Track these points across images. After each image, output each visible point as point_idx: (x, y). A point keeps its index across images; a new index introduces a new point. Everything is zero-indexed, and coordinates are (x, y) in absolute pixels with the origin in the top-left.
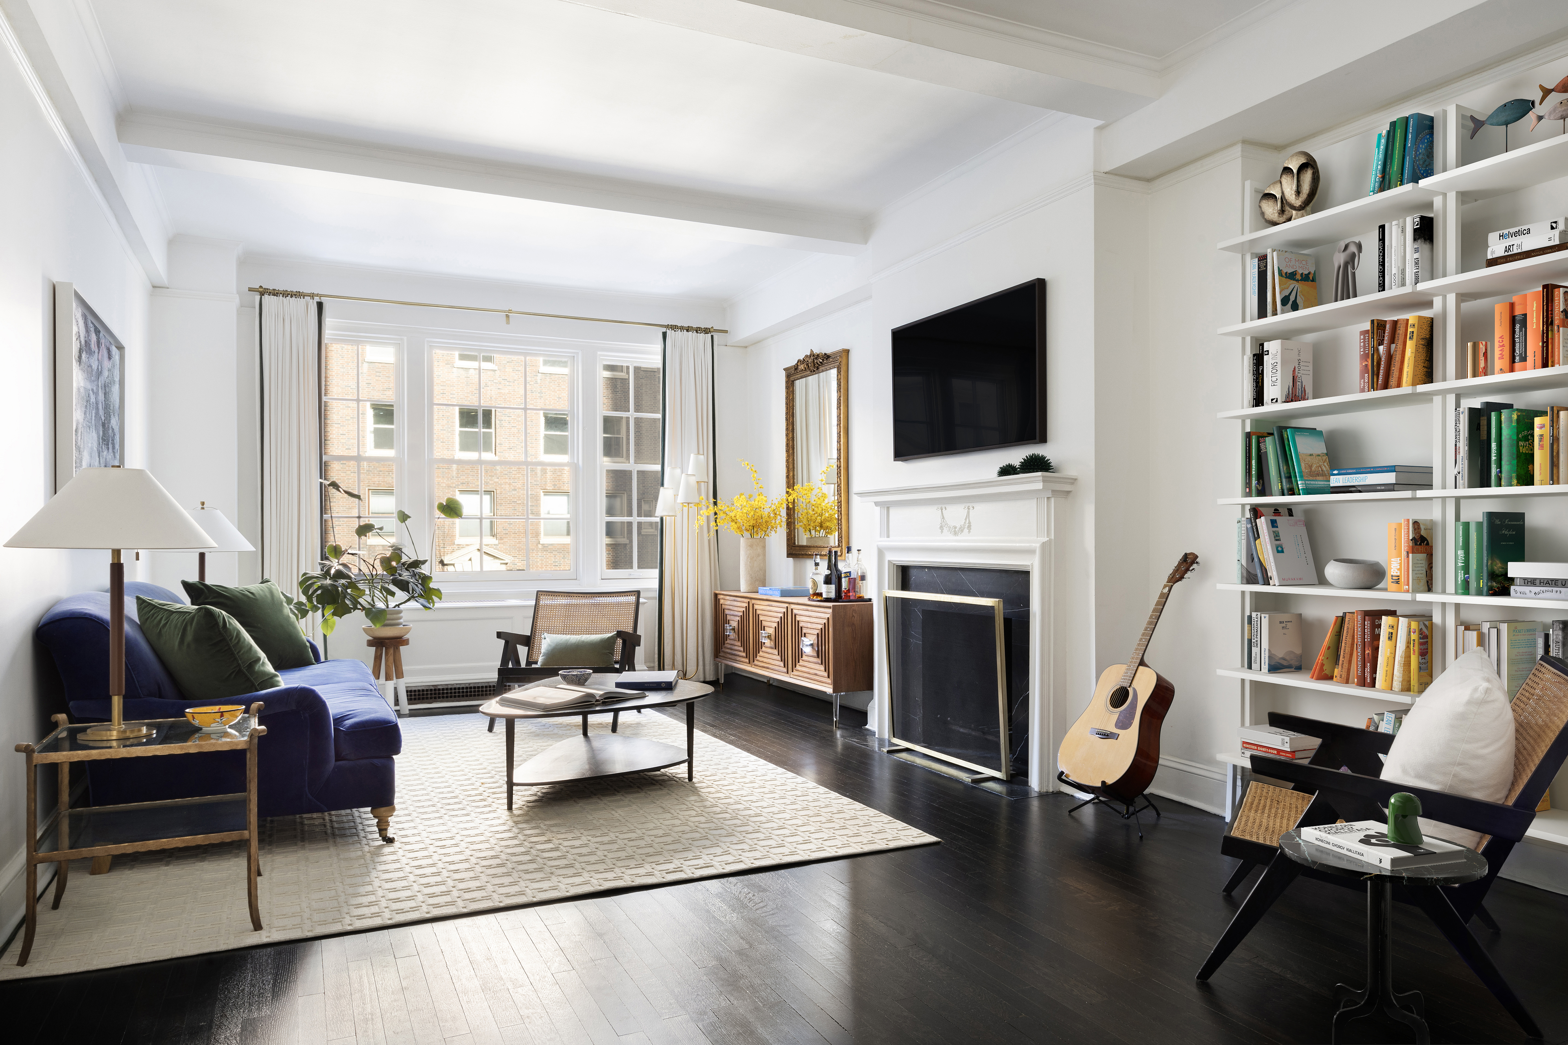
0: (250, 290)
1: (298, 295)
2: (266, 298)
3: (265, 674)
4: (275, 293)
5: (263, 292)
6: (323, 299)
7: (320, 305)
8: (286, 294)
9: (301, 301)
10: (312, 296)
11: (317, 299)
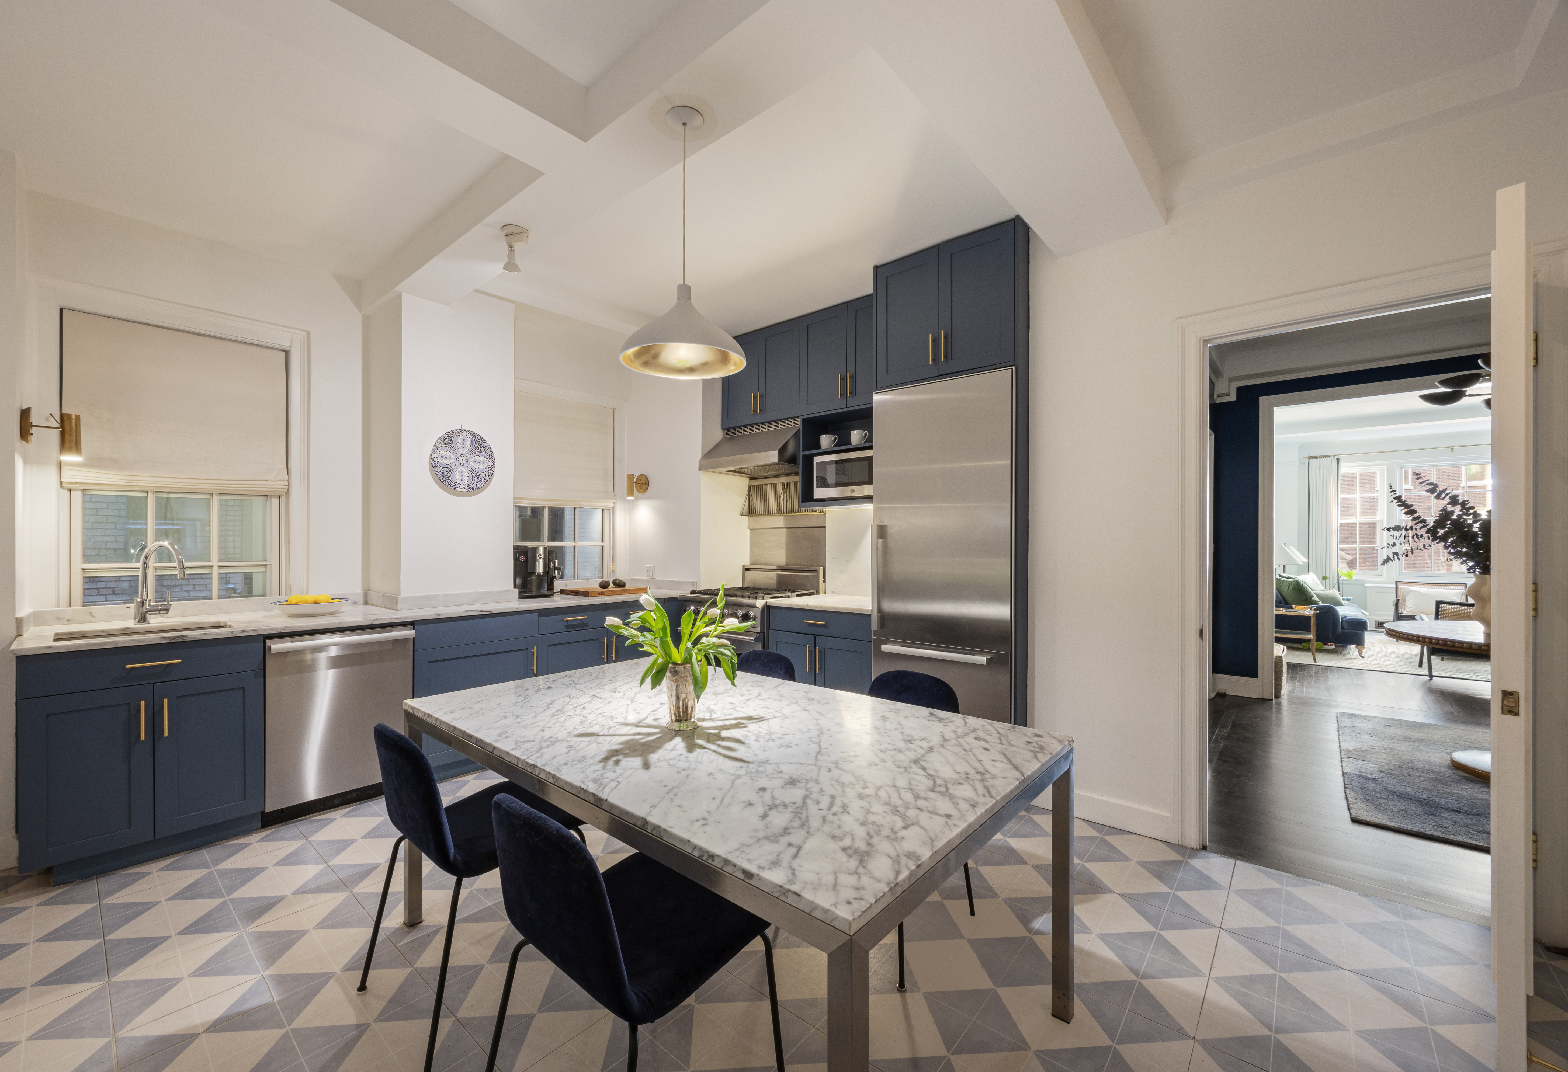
0: (1304, 458)
1: (1327, 456)
2: (1311, 460)
3: (1314, 601)
4: (1316, 457)
5: (1310, 458)
6: (1340, 457)
7: (1338, 459)
8: (1321, 457)
9: (1329, 459)
10: (1334, 456)
11: (1337, 457)
